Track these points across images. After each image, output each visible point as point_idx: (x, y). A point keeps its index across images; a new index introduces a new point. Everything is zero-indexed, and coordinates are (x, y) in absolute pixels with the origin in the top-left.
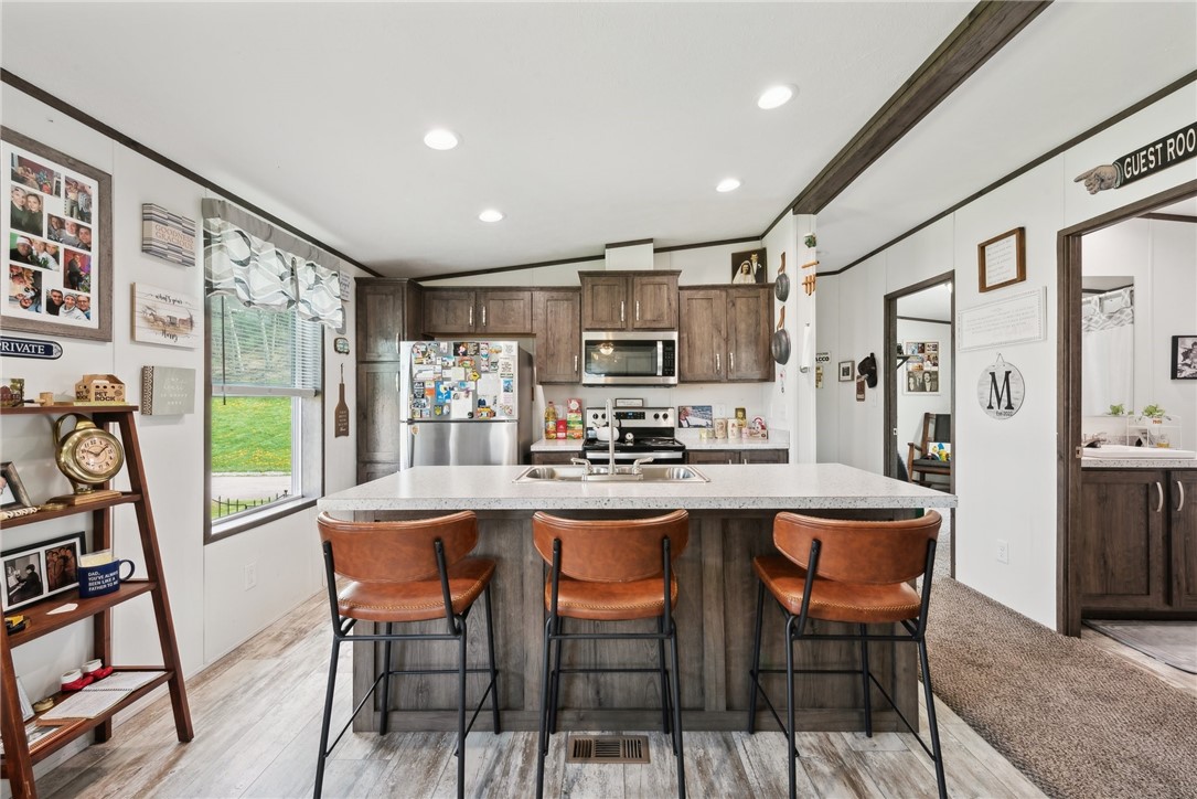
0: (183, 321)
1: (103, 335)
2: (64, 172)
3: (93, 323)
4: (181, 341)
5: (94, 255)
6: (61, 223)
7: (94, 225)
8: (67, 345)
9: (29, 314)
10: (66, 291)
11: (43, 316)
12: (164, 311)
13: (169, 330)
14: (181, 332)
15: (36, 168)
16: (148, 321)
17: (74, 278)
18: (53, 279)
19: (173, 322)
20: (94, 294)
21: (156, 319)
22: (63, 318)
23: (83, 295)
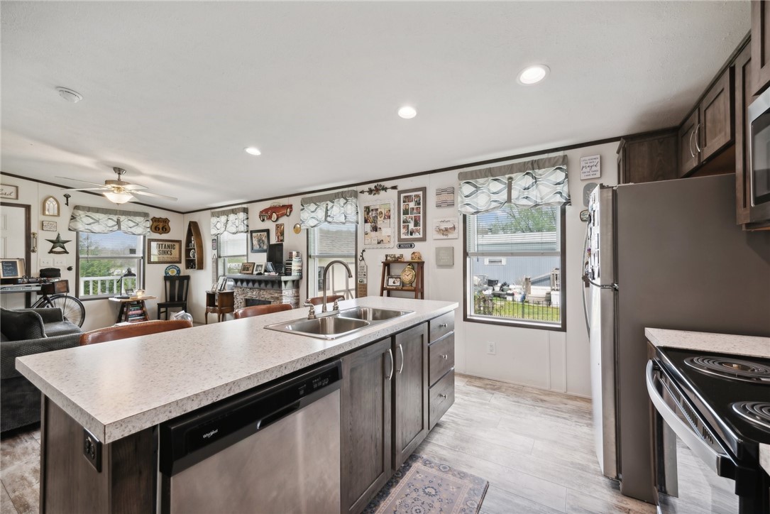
0: (451, 228)
1: (424, 239)
2: (413, 194)
3: (421, 236)
4: (450, 236)
5: (421, 215)
6: (413, 208)
7: (421, 206)
8: (416, 244)
9: (407, 237)
10: (414, 228)
11: (410, 237)
12: (443, 226)
13: (445, 233)
14: (450, 233)
15: (407, 197)
16: (437, 231)
17: (416, 224)
18: (411, 226)
19: (446, 230)
20: (421, 227)
21: (440, 230)
22: (414, 236)
23: (418, 228)
